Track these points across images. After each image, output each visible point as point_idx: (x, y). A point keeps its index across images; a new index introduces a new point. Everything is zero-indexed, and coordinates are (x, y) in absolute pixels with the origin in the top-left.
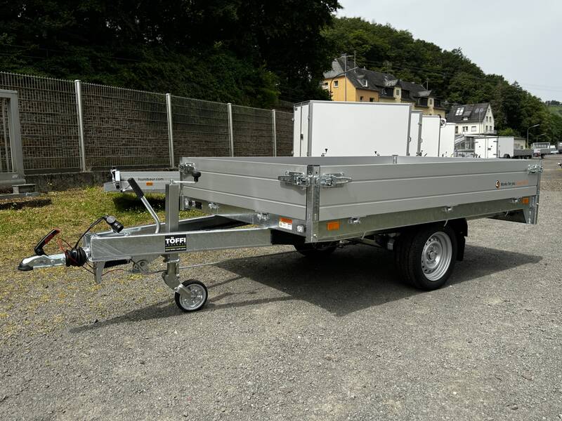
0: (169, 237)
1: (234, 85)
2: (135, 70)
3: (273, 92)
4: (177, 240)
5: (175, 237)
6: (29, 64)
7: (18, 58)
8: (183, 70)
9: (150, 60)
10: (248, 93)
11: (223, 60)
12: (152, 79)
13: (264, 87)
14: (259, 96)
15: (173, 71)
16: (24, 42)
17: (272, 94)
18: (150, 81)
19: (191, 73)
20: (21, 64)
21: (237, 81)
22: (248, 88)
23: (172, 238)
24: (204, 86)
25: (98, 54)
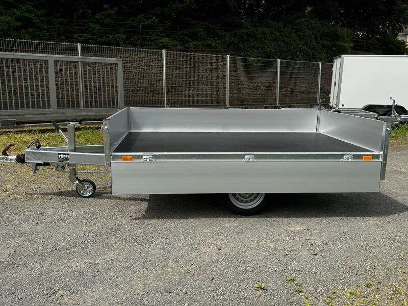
0: (60, 154)
1: (313, 41)
2: (235, 35)
3: (346, 45)
4: (64, 156)
5: (63, 154)
6: (168, 36)
7: (161, 32)
8: (272, 32)
9: (248, 27)
10: (324, 46)
11: (306, 23)
12: (248, 41)
13: (340, 41)
14: (334, 49)
15: (264, 34)
16: (165, 22)
17: (346, 46)
18: (245, 42)
19: (278, 34)
20: (163, 36)
21: (316, 38)
22: (325, 42)
23: (62, 155)
24: (287, 43)
25: (211, 26)
